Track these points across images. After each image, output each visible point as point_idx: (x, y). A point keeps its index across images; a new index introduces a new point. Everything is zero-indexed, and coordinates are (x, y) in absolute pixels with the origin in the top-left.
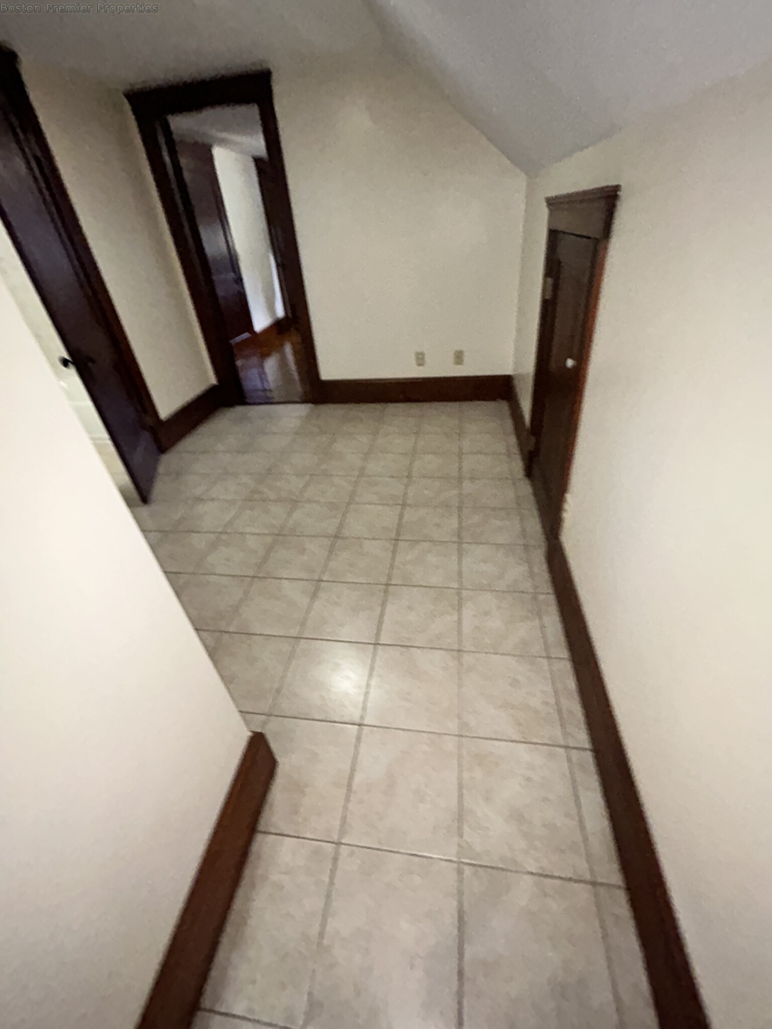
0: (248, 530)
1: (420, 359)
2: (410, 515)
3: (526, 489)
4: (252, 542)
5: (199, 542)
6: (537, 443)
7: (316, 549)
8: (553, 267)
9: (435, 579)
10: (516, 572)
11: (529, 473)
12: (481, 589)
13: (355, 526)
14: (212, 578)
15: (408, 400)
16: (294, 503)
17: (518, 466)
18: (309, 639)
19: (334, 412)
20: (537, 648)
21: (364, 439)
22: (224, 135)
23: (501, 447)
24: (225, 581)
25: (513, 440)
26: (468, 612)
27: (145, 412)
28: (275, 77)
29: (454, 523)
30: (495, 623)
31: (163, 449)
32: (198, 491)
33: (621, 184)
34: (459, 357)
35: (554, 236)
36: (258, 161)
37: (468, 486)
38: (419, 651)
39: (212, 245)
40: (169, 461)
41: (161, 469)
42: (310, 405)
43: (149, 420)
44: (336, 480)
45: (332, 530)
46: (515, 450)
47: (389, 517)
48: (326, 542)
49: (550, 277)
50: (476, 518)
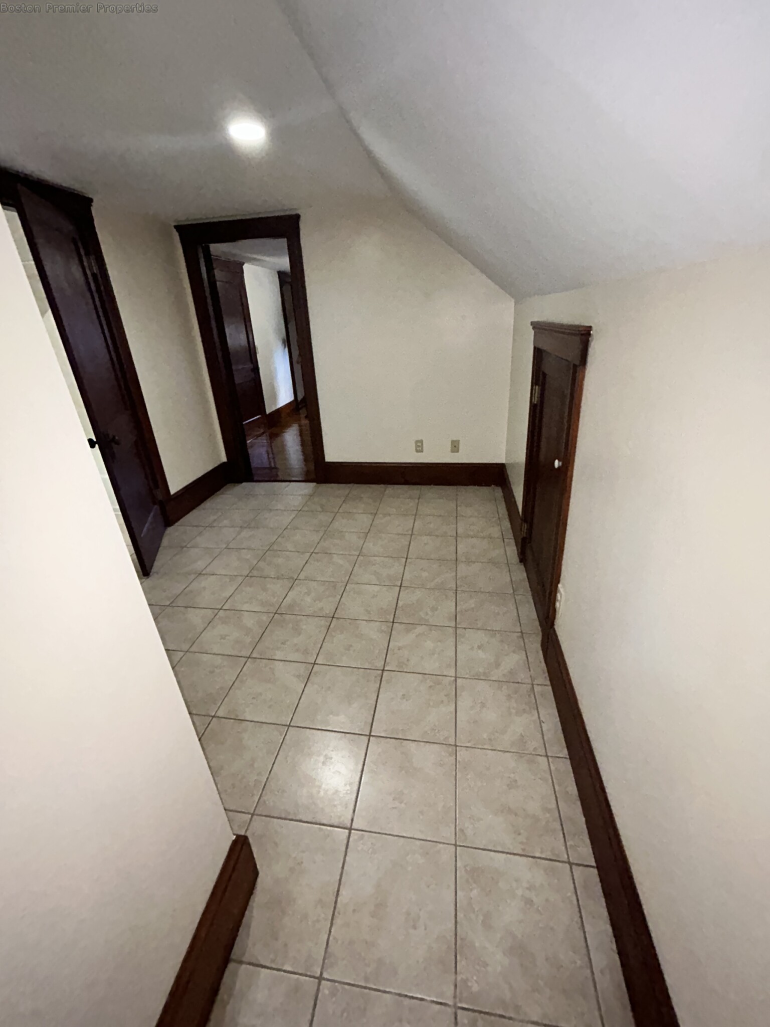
0: (245, 607)
1: (419, 446)
2: (406, 598)
3: (520, 574)
4: (249, 621)
5: (196, 618)
6: (530, 530)
7: (312, 628)
8: (539, 377)
9: (431, 666)
10: (513, 660)
11: (523, 559)
12: (477, 677)
13: (353, 606)
14: (205, 657)
15: (406, 483)
16: (294, 581)
17: (512, 551)
18: (300, 727)
19: (335, 492)
20: (534, 744)
21: (364, 520)
22: (255, 256)
23: (495, 532)
24: (218, 660)
25: (507, 524)
26: (465, 702)
27: (157, 487)
28: (302, 218)
29: (449, 606)
30: (491, 716)
31: (169, 522)
32: (200, 565)
33: (592, 325)
34: (455, 446)
35: (538, 354)
36: (281, 274)
37: (463, 569)
38: (413, 745)
39: (234, 337)
40: (173, 534)
41: (165, 542)
42: (314, 484)
43: (160, 495)
44: (336, 559)
45: (329, 609)
46: (510, 535)
47: (387, 598)
48: (324, 623)
49: (536, 384)
50: (472, 603)
